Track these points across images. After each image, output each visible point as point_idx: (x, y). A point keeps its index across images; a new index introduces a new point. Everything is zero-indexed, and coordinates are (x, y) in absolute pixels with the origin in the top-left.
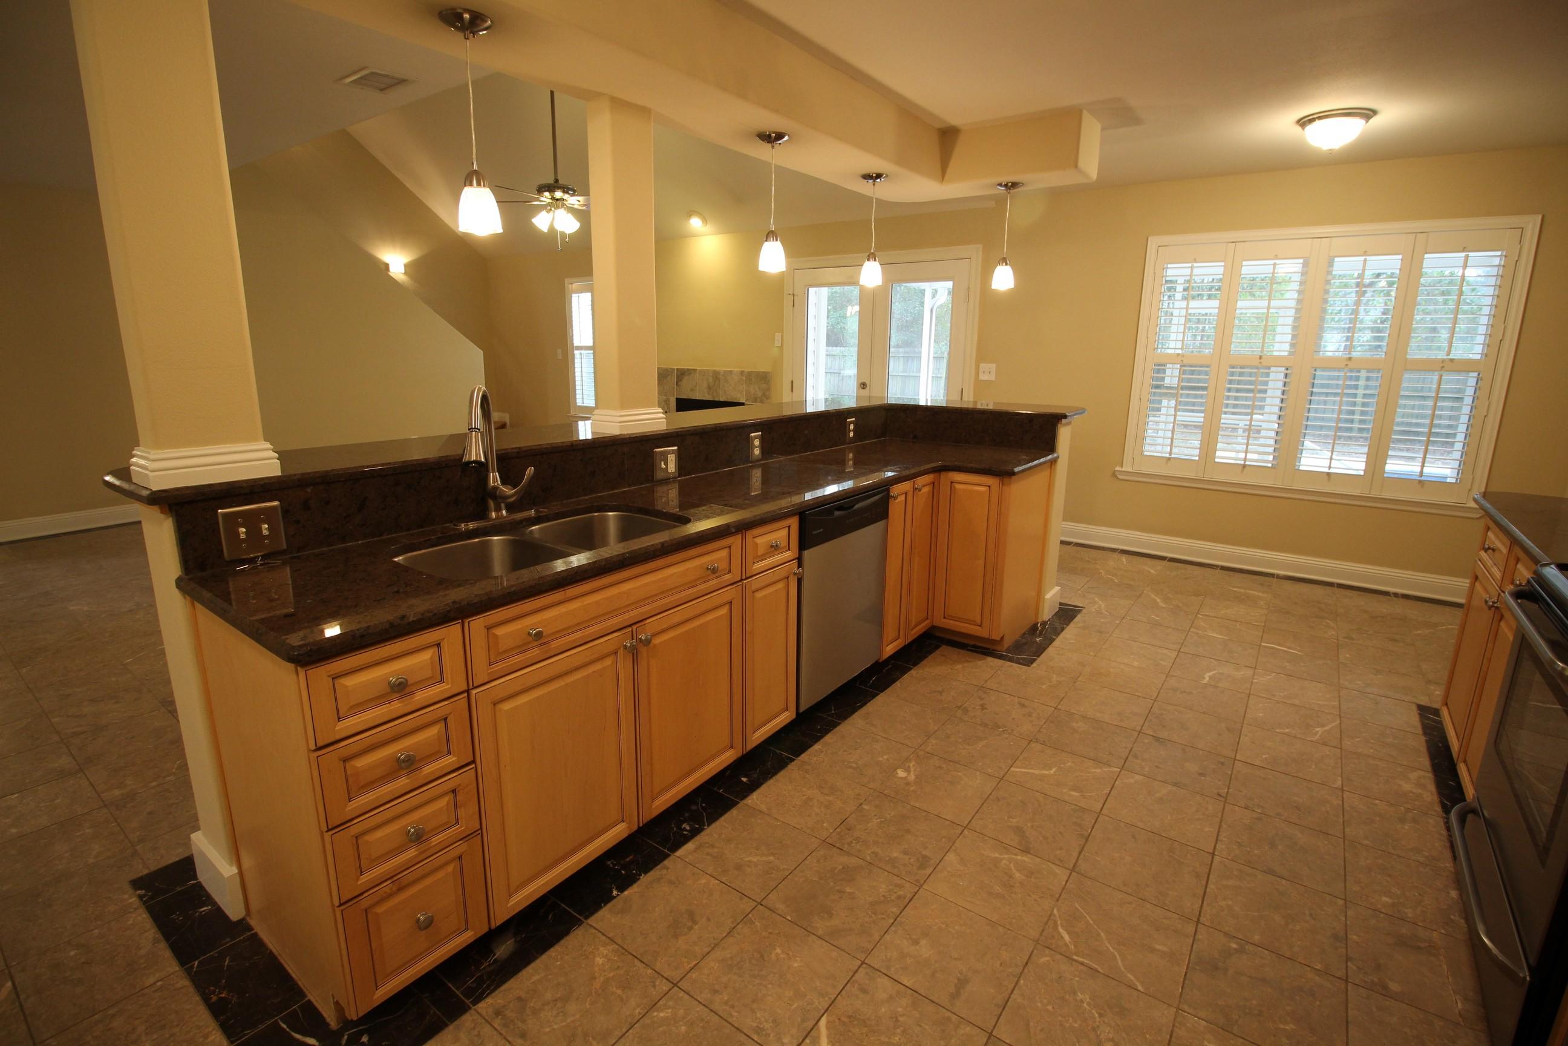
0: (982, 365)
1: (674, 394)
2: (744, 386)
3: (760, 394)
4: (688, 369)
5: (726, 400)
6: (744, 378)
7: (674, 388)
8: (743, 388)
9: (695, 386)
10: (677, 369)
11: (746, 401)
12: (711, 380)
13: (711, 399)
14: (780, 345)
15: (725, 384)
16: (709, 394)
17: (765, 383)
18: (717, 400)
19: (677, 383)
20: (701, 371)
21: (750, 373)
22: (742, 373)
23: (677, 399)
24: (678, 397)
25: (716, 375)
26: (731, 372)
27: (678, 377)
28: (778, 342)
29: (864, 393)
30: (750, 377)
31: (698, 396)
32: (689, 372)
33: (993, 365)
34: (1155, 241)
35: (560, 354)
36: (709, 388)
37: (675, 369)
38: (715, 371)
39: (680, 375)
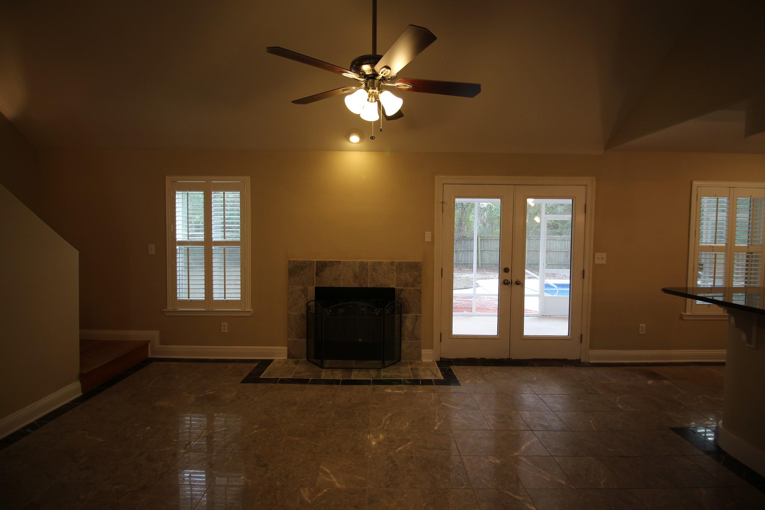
0: (597, 255)
1: (313, 283)
2: (395, 274)
3: (411, 280)
4: (330, 262)
5: (375, 286)
6: (395, 268)
7: (313, 279)
8: (394, 275)
10: (317, 262)
11: (396, 286)
12: (357, 270)
13: (358, 286)
14: (430, 240)
15: (374, 273)
16: (355, 281)
17: (416, 271)
18: (364, 286)
19: (317, 274)
20: (345, 263)
21: (400, 264)
22: (392, 263)
23: (317, 289)
24: (317, 286)
25: (363, 266)
26: (380, 262)
27: (318, 268)
28: (428, 239)
29: (508, 276)
30: (401, 267)
31: (342, 285)
32: (332, 263)
33: (605, 254)
34: (696, 183)
35: (152, 249)
36: (355, 277)
37: (314, 262)
38: (362, 262)
39: (322, 266)
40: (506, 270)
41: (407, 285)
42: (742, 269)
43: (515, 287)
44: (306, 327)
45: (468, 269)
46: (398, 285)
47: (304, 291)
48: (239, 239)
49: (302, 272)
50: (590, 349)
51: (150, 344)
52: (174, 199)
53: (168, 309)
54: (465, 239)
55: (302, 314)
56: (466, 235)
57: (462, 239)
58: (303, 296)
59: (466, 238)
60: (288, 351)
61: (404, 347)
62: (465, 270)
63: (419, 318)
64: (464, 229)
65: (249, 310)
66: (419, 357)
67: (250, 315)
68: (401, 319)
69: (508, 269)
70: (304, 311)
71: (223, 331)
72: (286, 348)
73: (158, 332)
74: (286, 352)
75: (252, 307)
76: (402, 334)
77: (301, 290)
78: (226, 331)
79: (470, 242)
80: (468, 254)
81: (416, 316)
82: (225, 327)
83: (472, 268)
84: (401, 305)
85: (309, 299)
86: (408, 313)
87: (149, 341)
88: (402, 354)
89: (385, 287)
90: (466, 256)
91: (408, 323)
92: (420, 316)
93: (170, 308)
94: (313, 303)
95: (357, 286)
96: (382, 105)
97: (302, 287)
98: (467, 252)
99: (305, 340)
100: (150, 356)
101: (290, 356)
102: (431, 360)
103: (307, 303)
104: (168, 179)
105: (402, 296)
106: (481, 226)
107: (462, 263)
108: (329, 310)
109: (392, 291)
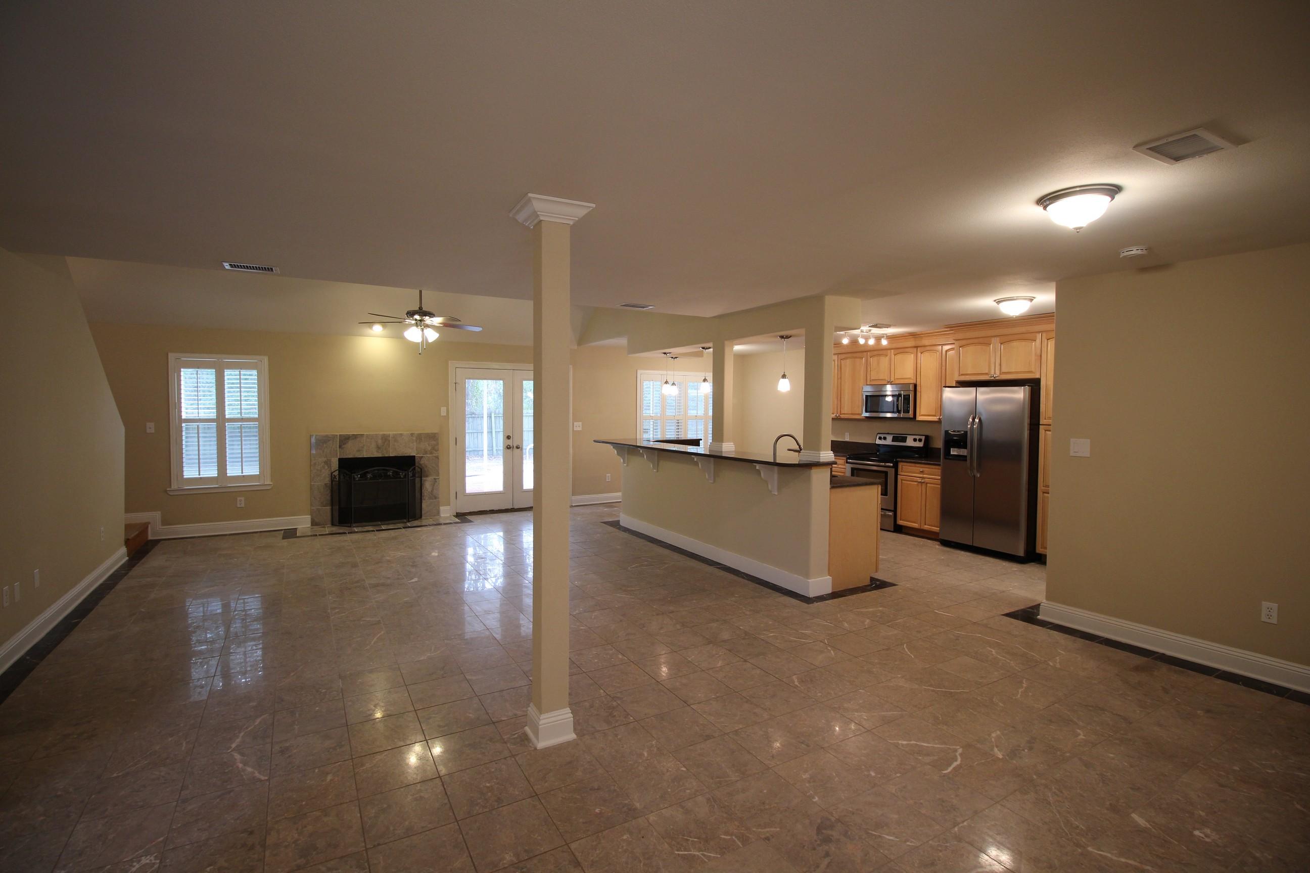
1: (337, 454)
2: (415, 443)
3: (429, 448)
4: (354, 435)
5: (397, 455)
6: (415, 438)
7: (337, 450)
8: (414, 445)
9: (363, 447)
10: (340, 435)
11: (416, 455)
12: (380, 442)
14: (445, 414)
15: (395, 444)
16: (377, 452)
17: (433, 441)
18: (386, 456)
19: (340, 447)
20: (368, 436)
21: (419, 435)
22: (412, 435)
23: (340, 460)
24: (341, 457)
25: (385, 438)
26: (401, 434)
27: (341, 441)
28: (443, 413)
29: (510, 442)
30: (420, 438)
31: (365, 455)
32: (355, 437)
33: (581, 423)
34: (639, 372)
35: (151, 427)
36: (378, 448)
37: (337, 435)
38: (384, 434)
39: (344, 440)
40: (508, 437)
41: (426, 453)
42: (674, 432)
43: (516, 450)
44: (329, 495)
45: (478, 457)
46: (418, 453)
47: (328, 463)
48: (256, 416)
49: (325, 445)
50: (573, 495)
51: (149, 526)
52: (179, 376)
53: (172, 487)
54: (473, 416)
55: (326, 484)
56: (474, 411)
57: (470, 416)
58: (326, 467)
59: (475, 414)
60: (312, 519)
61: (424, 505)
62: (475, 458)
63: (437, 480)
64: (471, 402)
65: (268, 483)
66: (438, 513)
67: (269, 488)
68: (421, 482)
69: (510, 437)
70: (327, 480)
71: (239, 506)
72: (310, 516)
73: (160, 512)
74: (309, 520)
75: (271, 481)
76: (423, 495)
77: (324, 462)
78: (243, 505)
79: (481, 420)
80: (477, 436)
81: (435, 479)
82: (241, 502)
83: (482, 456)
84: (421, 469)
85: (332, 469)
86: (427, 476)
87: (149, 523)
88: (423, 512)
89: (406, 455)
90: (476, 440)
91: (428, 485)
92: (439, 479)
93: (174, 486)
94: (336, 473)
95: (380, 455)
96: (426, 337)
97: (326, 459)
98: (476, 434)
99: (329, 508)
100: (150, 538)
101: (314, 523)
102: (449, 515)
103: (332, 473)
104: (172, 356)
105: (422, 462)
106: (496, 398)
107: (471, 449)
108: (357, 475)
109: (412, 458)
